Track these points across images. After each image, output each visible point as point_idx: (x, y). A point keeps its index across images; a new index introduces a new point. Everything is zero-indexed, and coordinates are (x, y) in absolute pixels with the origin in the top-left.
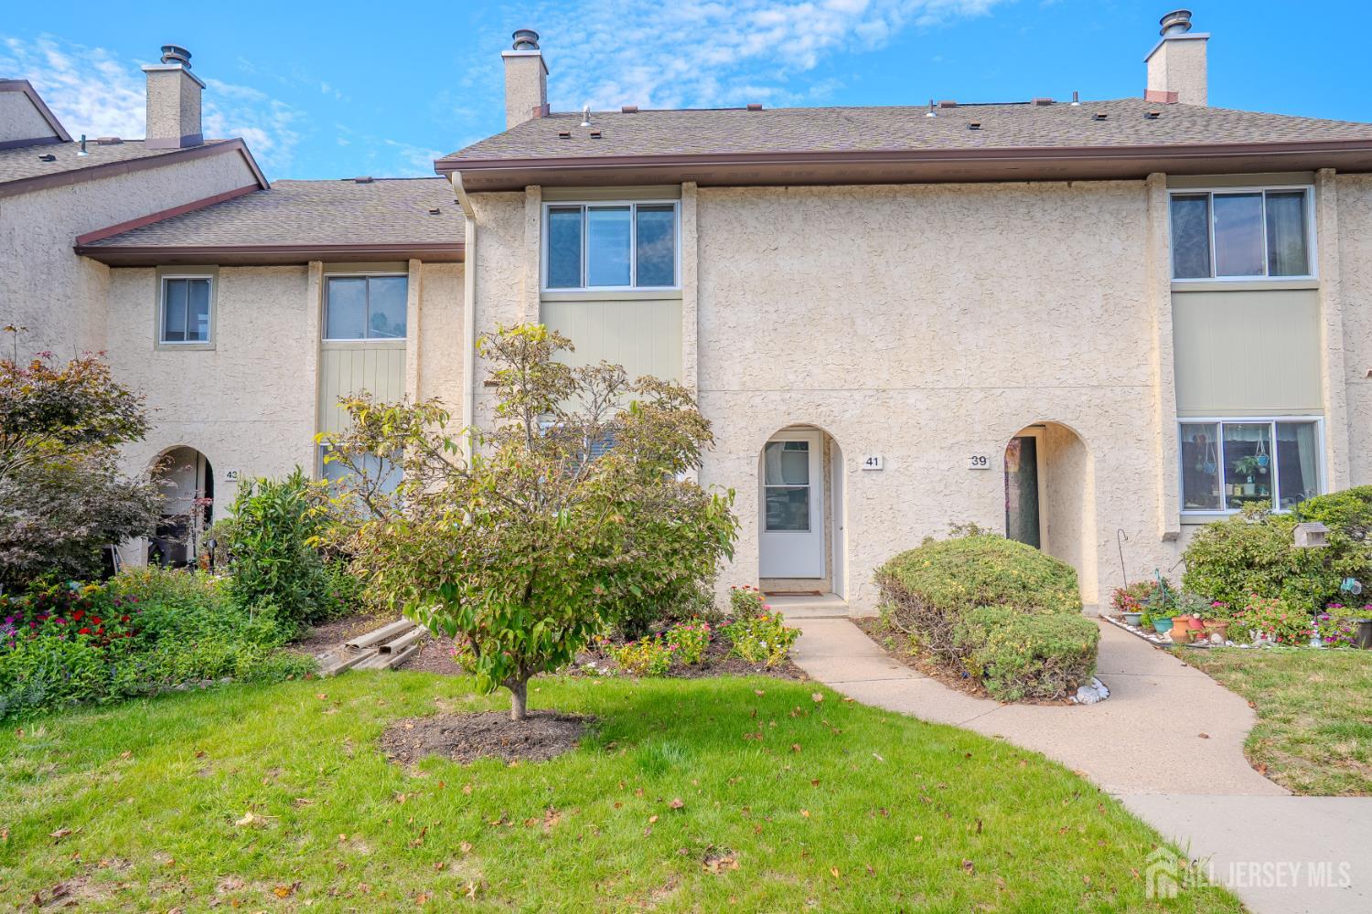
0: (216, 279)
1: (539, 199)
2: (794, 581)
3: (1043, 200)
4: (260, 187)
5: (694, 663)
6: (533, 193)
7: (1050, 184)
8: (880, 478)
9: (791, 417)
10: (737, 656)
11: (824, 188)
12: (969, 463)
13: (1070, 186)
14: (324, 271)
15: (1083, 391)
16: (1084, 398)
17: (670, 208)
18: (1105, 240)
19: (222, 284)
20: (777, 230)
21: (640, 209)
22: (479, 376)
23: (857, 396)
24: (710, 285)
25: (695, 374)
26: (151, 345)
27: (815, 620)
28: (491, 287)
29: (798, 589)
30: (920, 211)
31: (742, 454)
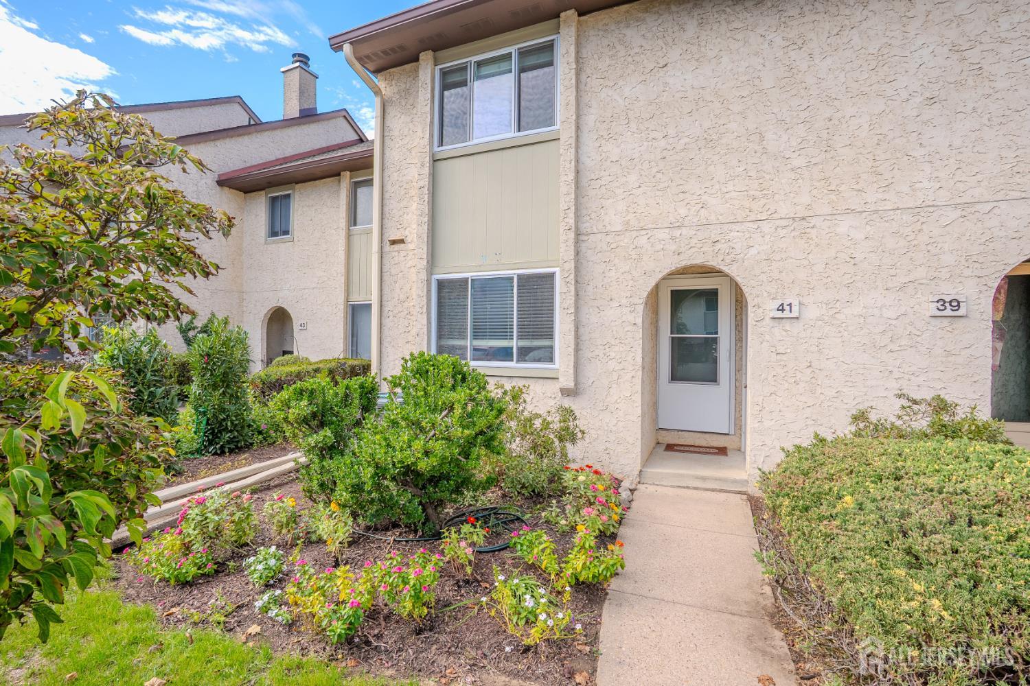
0: (294, 193)
1: (431, 62)
2: (699, 435)
4: (359, 141)
6: (425, 59)
8: (796, 328)
9: (682, 257)
14: (351, 178)
17: (550, 45)
19: (297, 196)
20: (667, 44)
21: (522, 52)
22: (386, 236)
23: (767, 227)
24: (590, 120)
25: (572, 215)
26: (263, 241)
28: (395, 154)
29: (704, 443)
31: (624, 301)
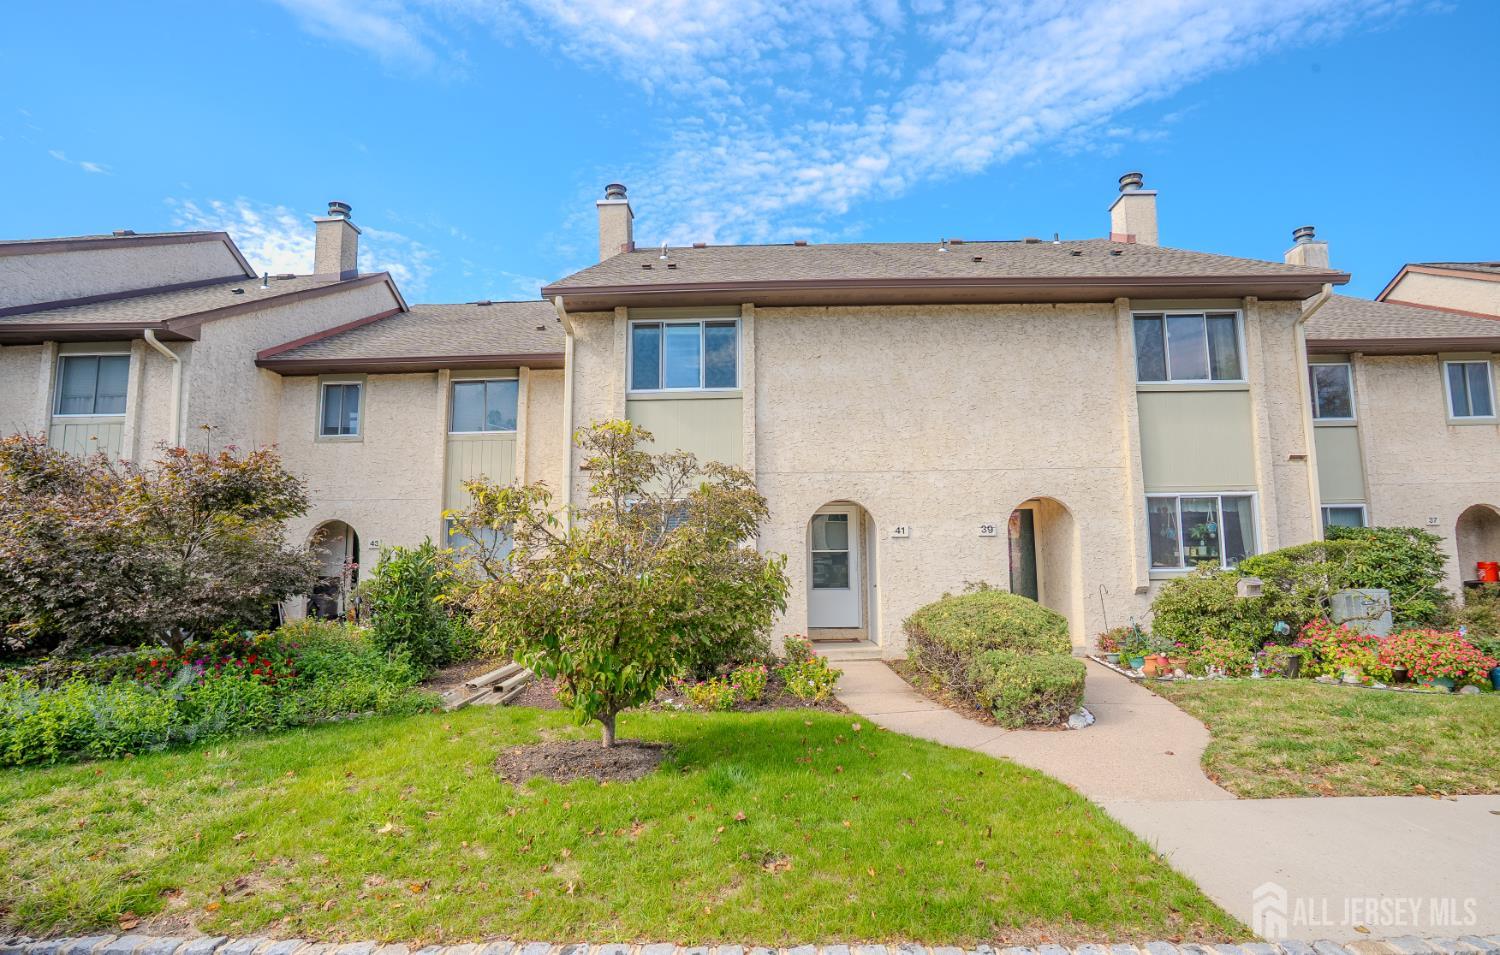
0: (365, 384)
1: (626, 317)
2: (836, 630)
3: (1033, 318)
4: (401, 310)
5: (754, 699)
6: (620, 311)
7: (1039, 305)
8: (907, 544)
9: (833, 494)
10: (790, 693)
11: (858, 308)
12: (979, 532)
13: (1054, 307)
14: (451, 377)
15: (1071, 472)
16: (1071, 478)
17: (733, 324)
18: (1084, 351)
19: (369, 388)
20: (820, 341)
21: (708, 325)
22: (576, 461)
23: (888, 476)
24: (765, 387)
25: (753, 459)
26: (312, 438)
27: (855, 663)
28: (586, 389)
29: (840, 637)
30: (935, 326)
31: (793, 525)
